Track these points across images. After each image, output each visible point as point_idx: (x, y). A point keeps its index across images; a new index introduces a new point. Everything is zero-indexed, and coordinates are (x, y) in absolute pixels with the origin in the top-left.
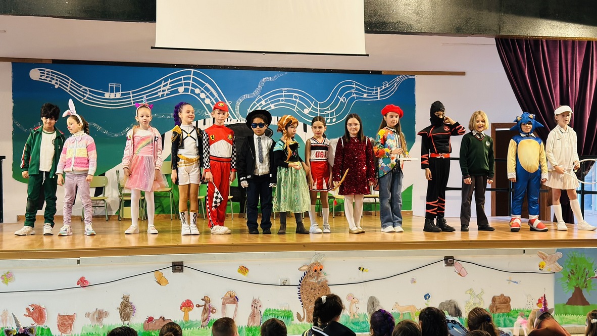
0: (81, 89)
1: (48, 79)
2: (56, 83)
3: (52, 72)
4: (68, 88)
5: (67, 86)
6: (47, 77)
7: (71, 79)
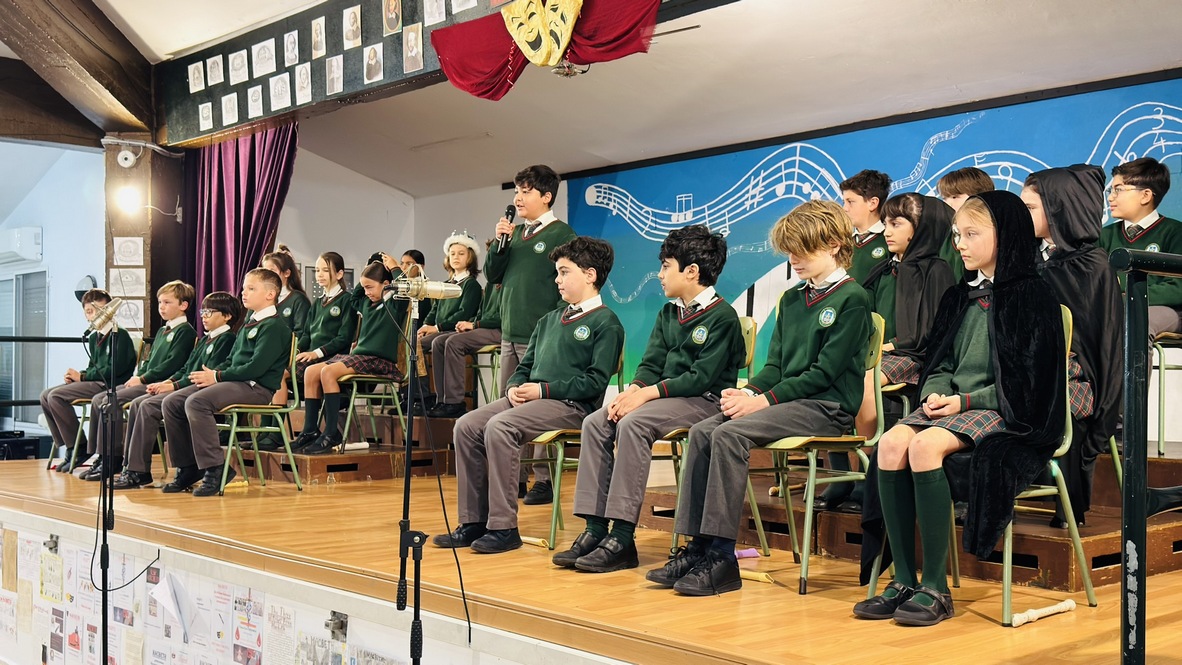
0: (642, 212)
1: (606, 201)
2: (614, 207)
3: (610, 189)
4: (627, 213)
5: (626, 209)
6: (604, 198)
7: (630, 197)
